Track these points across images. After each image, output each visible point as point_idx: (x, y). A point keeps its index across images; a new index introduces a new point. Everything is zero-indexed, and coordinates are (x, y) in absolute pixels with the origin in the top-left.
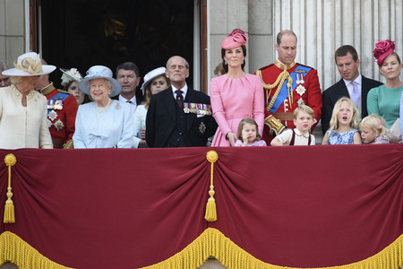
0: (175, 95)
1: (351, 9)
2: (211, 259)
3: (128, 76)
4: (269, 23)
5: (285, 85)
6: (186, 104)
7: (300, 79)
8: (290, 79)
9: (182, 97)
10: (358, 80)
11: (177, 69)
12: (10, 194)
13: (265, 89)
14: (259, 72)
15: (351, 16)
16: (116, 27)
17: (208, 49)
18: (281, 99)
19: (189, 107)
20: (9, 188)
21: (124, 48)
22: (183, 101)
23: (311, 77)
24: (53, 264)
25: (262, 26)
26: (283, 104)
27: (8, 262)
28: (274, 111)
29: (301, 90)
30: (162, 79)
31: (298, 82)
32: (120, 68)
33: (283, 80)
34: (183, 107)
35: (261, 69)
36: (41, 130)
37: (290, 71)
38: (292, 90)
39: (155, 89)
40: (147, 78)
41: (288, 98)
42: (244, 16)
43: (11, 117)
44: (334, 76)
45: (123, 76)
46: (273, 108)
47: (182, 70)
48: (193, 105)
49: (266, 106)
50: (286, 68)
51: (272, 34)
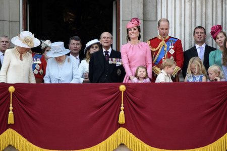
0: (104, 54)
1: (200, 7)
2: (122, 145)
3: (77, 44)
4: (155, 14)
5: (163, 49)
6: (110, 59)
7: (172, 45)
8: (166, 45)
9: (108, 55)
10: (204, 46)
11: (106, 39)
12: (11, 108)
13: (152, 51)
14: (149, 42)
15: (200, 10)
16: (70, 17)
17: (121, 29)
18: (161, 56)
19: (112, 60)
20: (11, 105)
21: (75, 28)
22: (108, 57)
23: (178, 44)
24: (35, 147)
25: (151, 16)
26: (162, 60)
27: (10, 145)
28: (157, 63)
29: (172, 52)
30: (96, 45)
31: (170, 47)
32: (72, 39)
33: (162, 46)
34: (109, 61)
35: (150, 40)
36: (30, 72)
37: (166, 41)
38: (167, 52)
39: (92, 51)
40: (88, 44)
41: (164, 56)
42: (141, 10)
43: (15, 67)
44: (190, 44)
45: (74, 44)
46: (156, 62)
47: (109, 40)
48: (114, 59)
49: (153, 61)
50: (163, 39)
51: (156, 21)
